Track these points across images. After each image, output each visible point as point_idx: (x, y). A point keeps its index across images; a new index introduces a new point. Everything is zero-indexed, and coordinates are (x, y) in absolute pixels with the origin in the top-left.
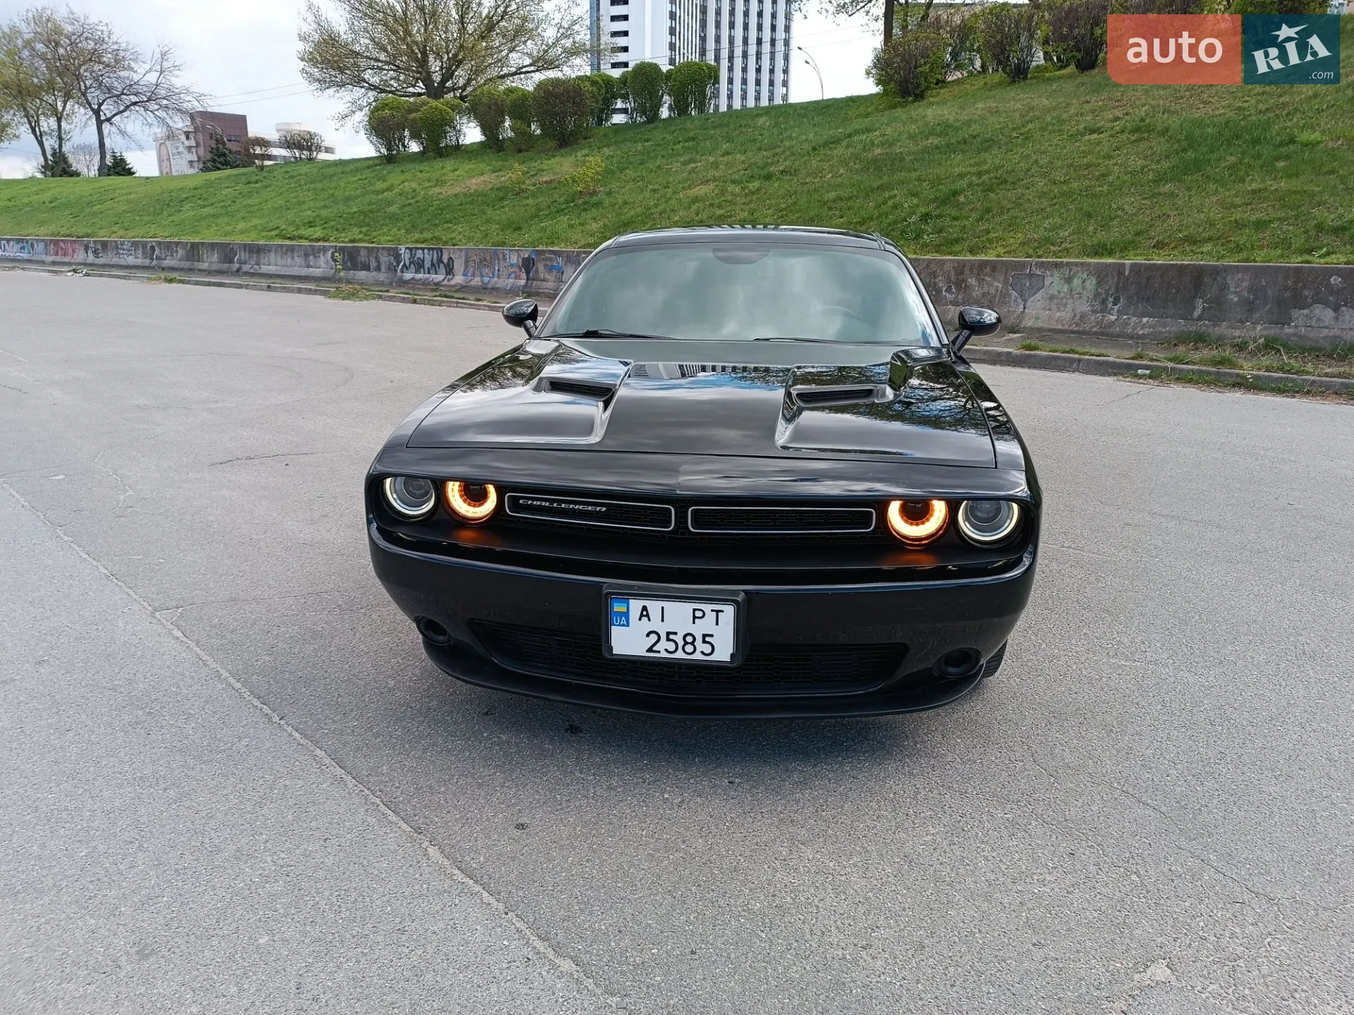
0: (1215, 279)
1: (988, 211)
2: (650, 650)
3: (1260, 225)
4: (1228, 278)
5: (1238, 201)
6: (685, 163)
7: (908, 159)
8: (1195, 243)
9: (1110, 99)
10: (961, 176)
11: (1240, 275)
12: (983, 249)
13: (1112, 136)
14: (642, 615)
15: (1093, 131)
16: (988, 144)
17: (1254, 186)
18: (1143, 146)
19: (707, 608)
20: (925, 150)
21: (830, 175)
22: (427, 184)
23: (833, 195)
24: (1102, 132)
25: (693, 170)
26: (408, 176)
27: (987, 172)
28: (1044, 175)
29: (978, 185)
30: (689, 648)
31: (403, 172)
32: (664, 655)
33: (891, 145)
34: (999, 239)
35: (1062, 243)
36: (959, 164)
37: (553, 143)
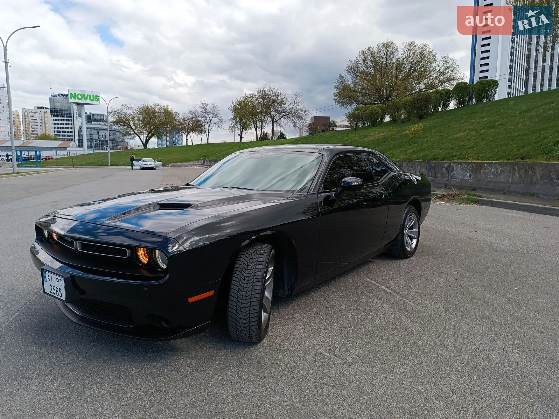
2: (51, 292)
6: (461, 123)
19: (59, 278)
21: (521, 125)
22: (362, 137)
25: (463, 127)
26: (357, 135)
30: (57, 293)
31: (356, 133)
37: (417, 119)
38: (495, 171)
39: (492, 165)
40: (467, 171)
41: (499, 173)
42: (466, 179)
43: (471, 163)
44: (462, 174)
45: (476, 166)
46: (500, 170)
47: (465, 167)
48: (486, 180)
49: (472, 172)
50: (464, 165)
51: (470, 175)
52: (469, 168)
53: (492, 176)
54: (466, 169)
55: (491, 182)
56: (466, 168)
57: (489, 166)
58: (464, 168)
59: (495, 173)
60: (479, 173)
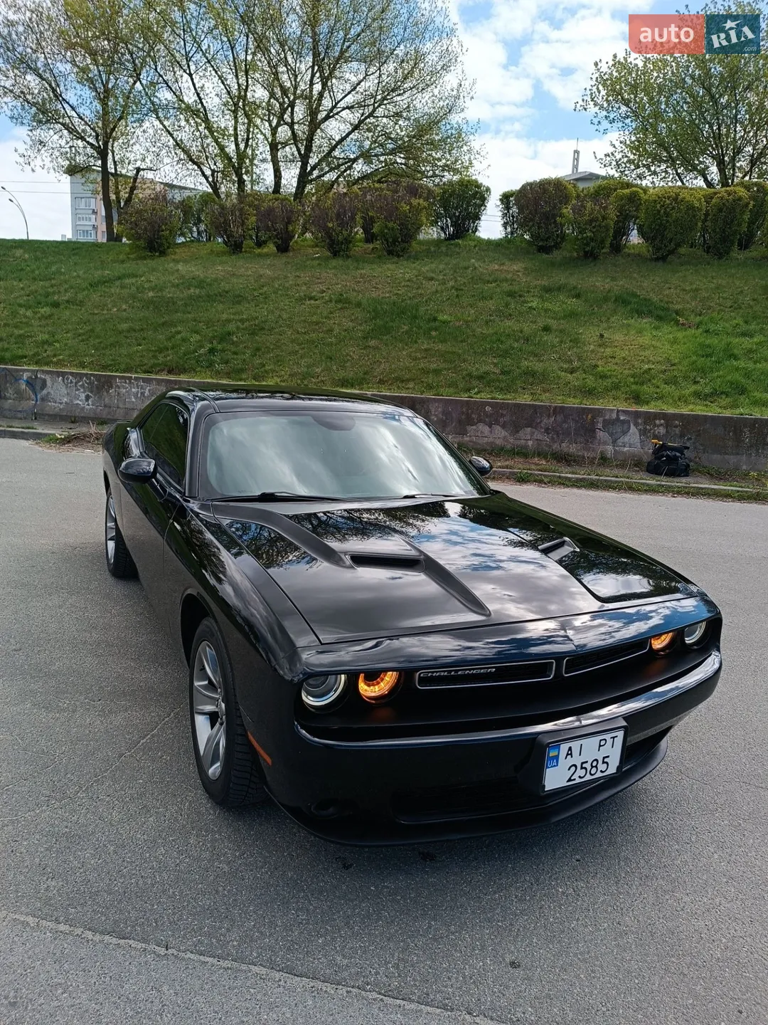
0: (423, 406)
1: (258, 349)
2: (570, 780)
3: (437, 372)
4: (430, 406)
5: (419, 355)
7: (180, 303)
8: (403, 381)
9: (313, 276)
10: (229, 321)
11: (437, 404)
12: (263, 378)
13: (324, 303)
14: (568, 754)
15: (311, 298)
16: (239, 299)
17: (425, 346)
18: (347, 313)
19: (608, 736)
20: (190, 297)
21: (115, 309)
23: (125, 326)
24: (317, 300)
27: (247, 320)
28: (289, 326)
29: (243, 329)
30: (594, 771)
32: (578, 780)
33: (161, 290)
34: (273, 371)
35: (318, 376)
36: (222, 312)
38: (138, 391)
39: (130, 382)
40: (78, 390)
41: (146, 395)
42: (77, 404)
43: (86, 375)
44: (68, 394)
45: (98, 380)
46: (147, 390)
47: (74, 381)
48: (121, 406)
49: (92, 392)
50: (71, 377)
51: (87, 398)
52: (83, 385)
53: (133, 400)
54: (76, 386)
55: (133, 409)
56: (76, 383)
57: (126, 383)
58: (71, 382)
59: (139, 395)
60: (105, 393)
